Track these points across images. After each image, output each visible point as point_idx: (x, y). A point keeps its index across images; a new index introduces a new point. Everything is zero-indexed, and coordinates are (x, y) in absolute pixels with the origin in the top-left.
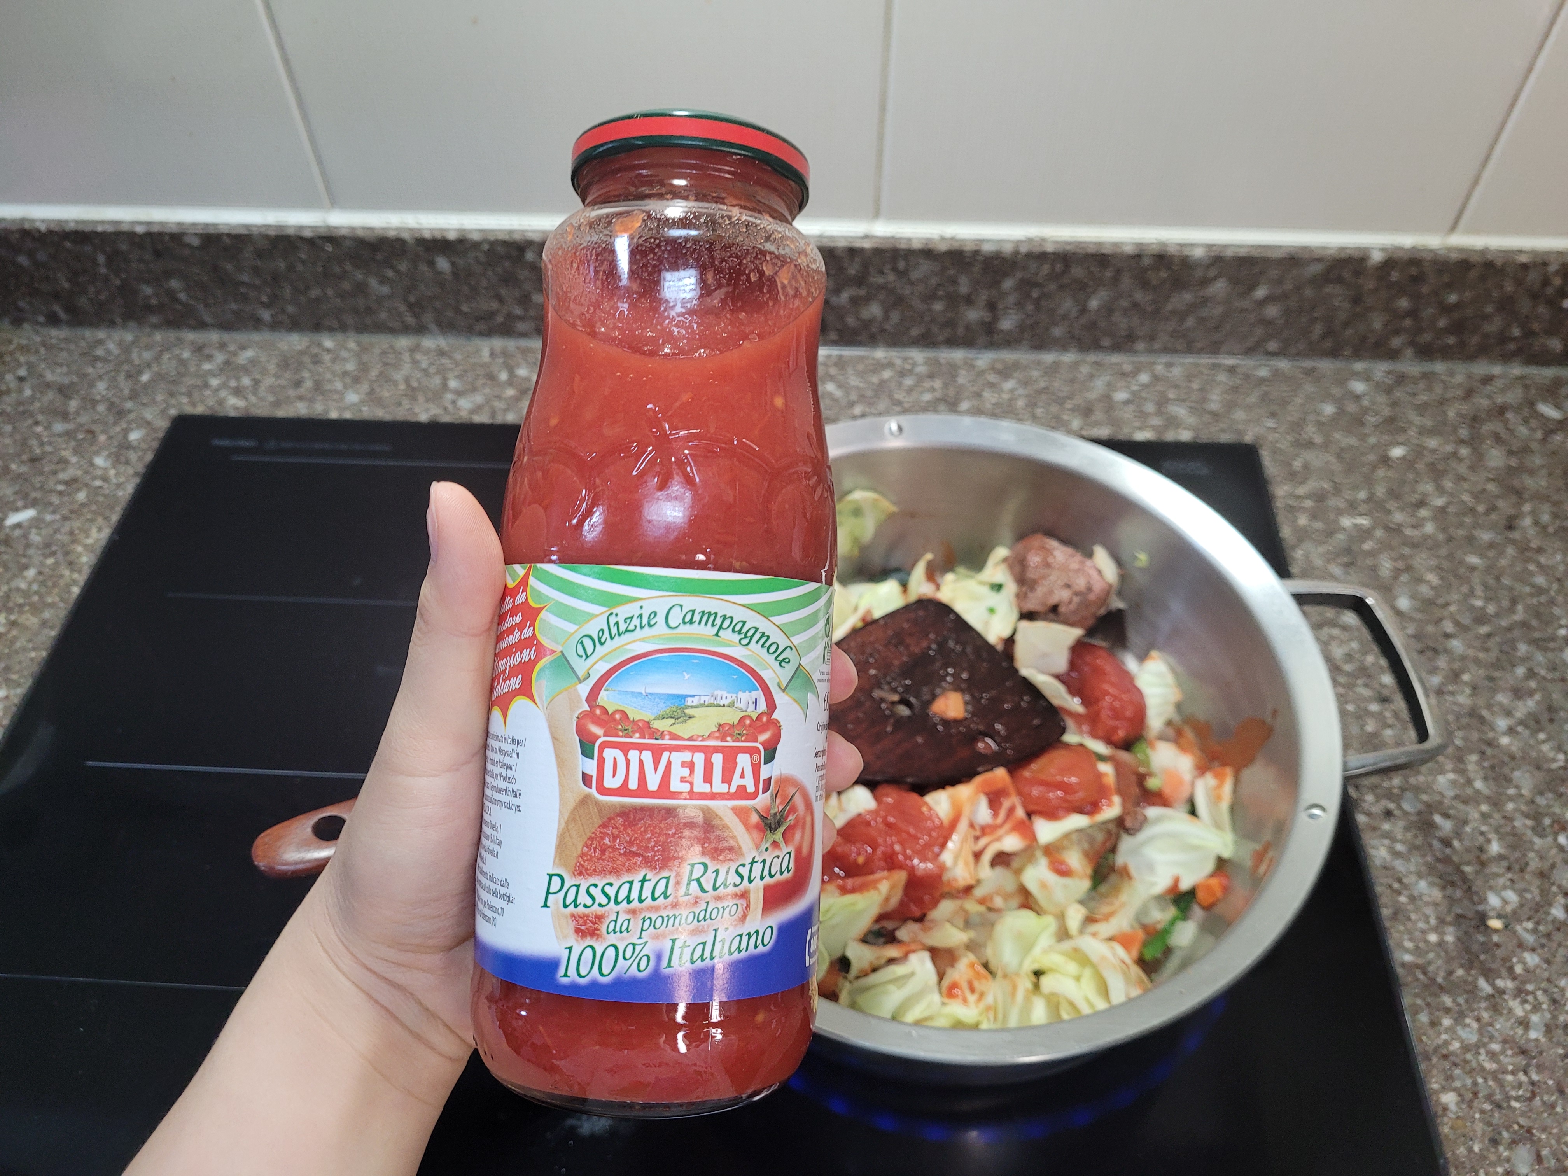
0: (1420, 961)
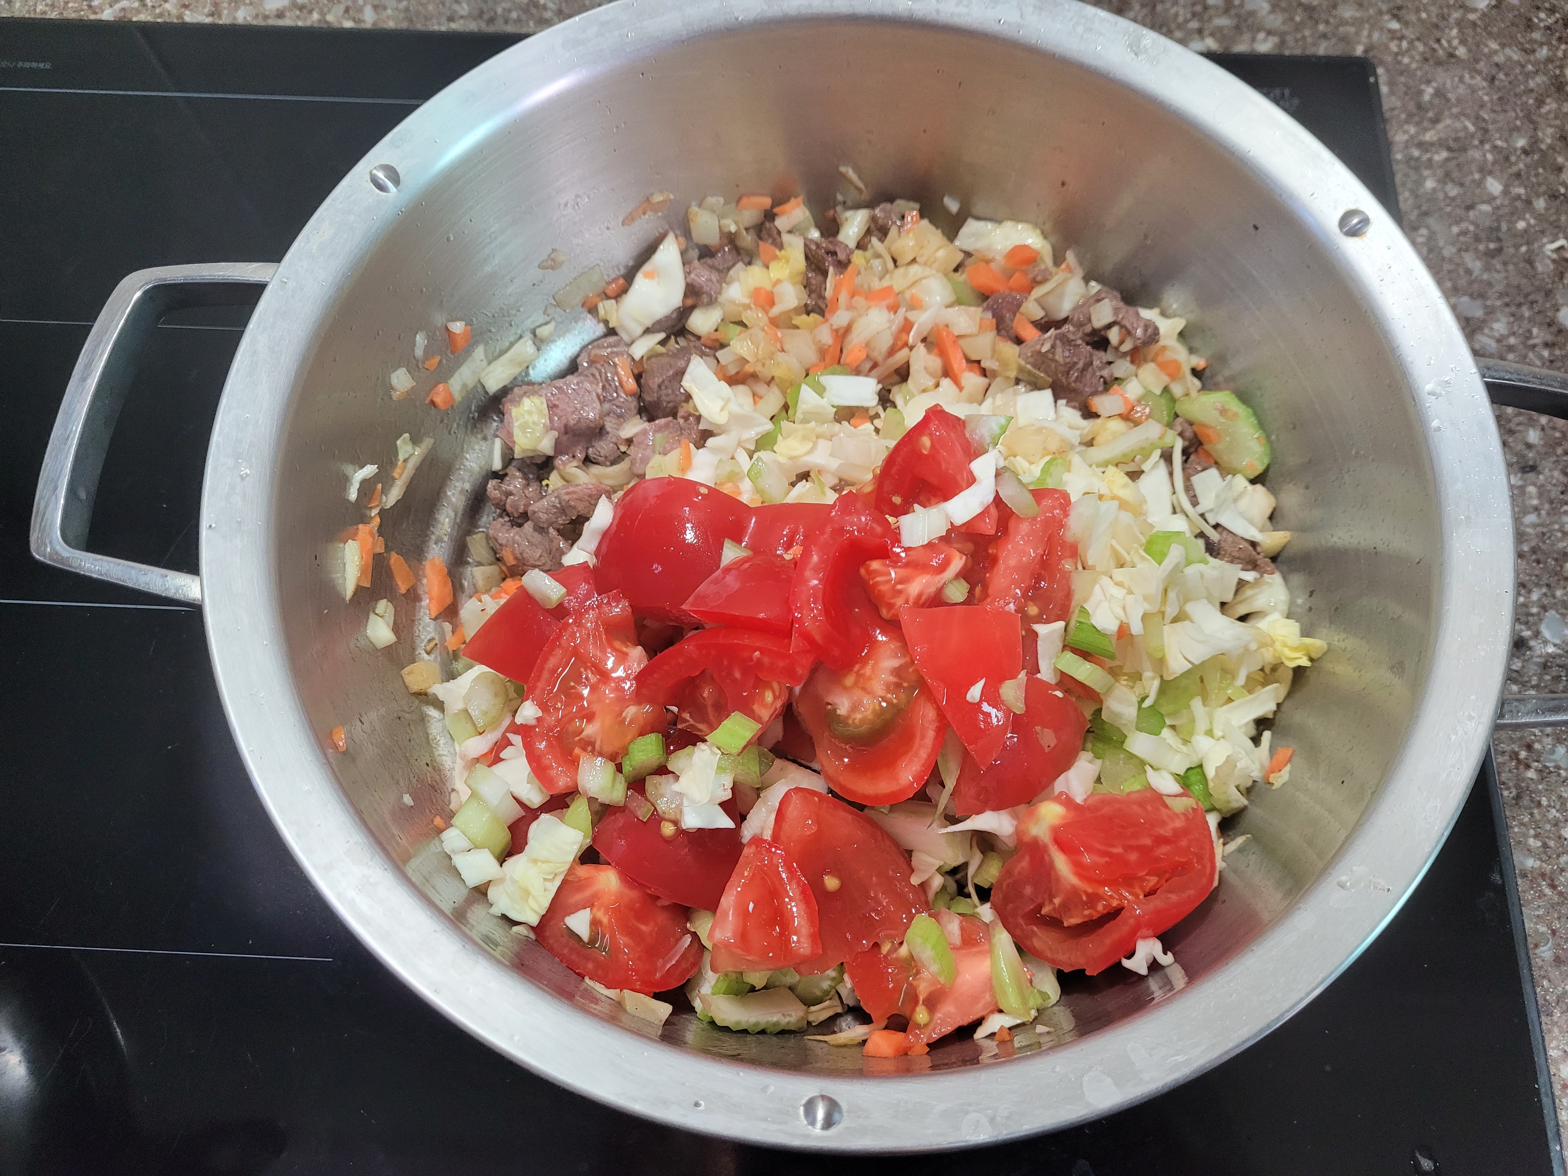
0: (1547, 868)
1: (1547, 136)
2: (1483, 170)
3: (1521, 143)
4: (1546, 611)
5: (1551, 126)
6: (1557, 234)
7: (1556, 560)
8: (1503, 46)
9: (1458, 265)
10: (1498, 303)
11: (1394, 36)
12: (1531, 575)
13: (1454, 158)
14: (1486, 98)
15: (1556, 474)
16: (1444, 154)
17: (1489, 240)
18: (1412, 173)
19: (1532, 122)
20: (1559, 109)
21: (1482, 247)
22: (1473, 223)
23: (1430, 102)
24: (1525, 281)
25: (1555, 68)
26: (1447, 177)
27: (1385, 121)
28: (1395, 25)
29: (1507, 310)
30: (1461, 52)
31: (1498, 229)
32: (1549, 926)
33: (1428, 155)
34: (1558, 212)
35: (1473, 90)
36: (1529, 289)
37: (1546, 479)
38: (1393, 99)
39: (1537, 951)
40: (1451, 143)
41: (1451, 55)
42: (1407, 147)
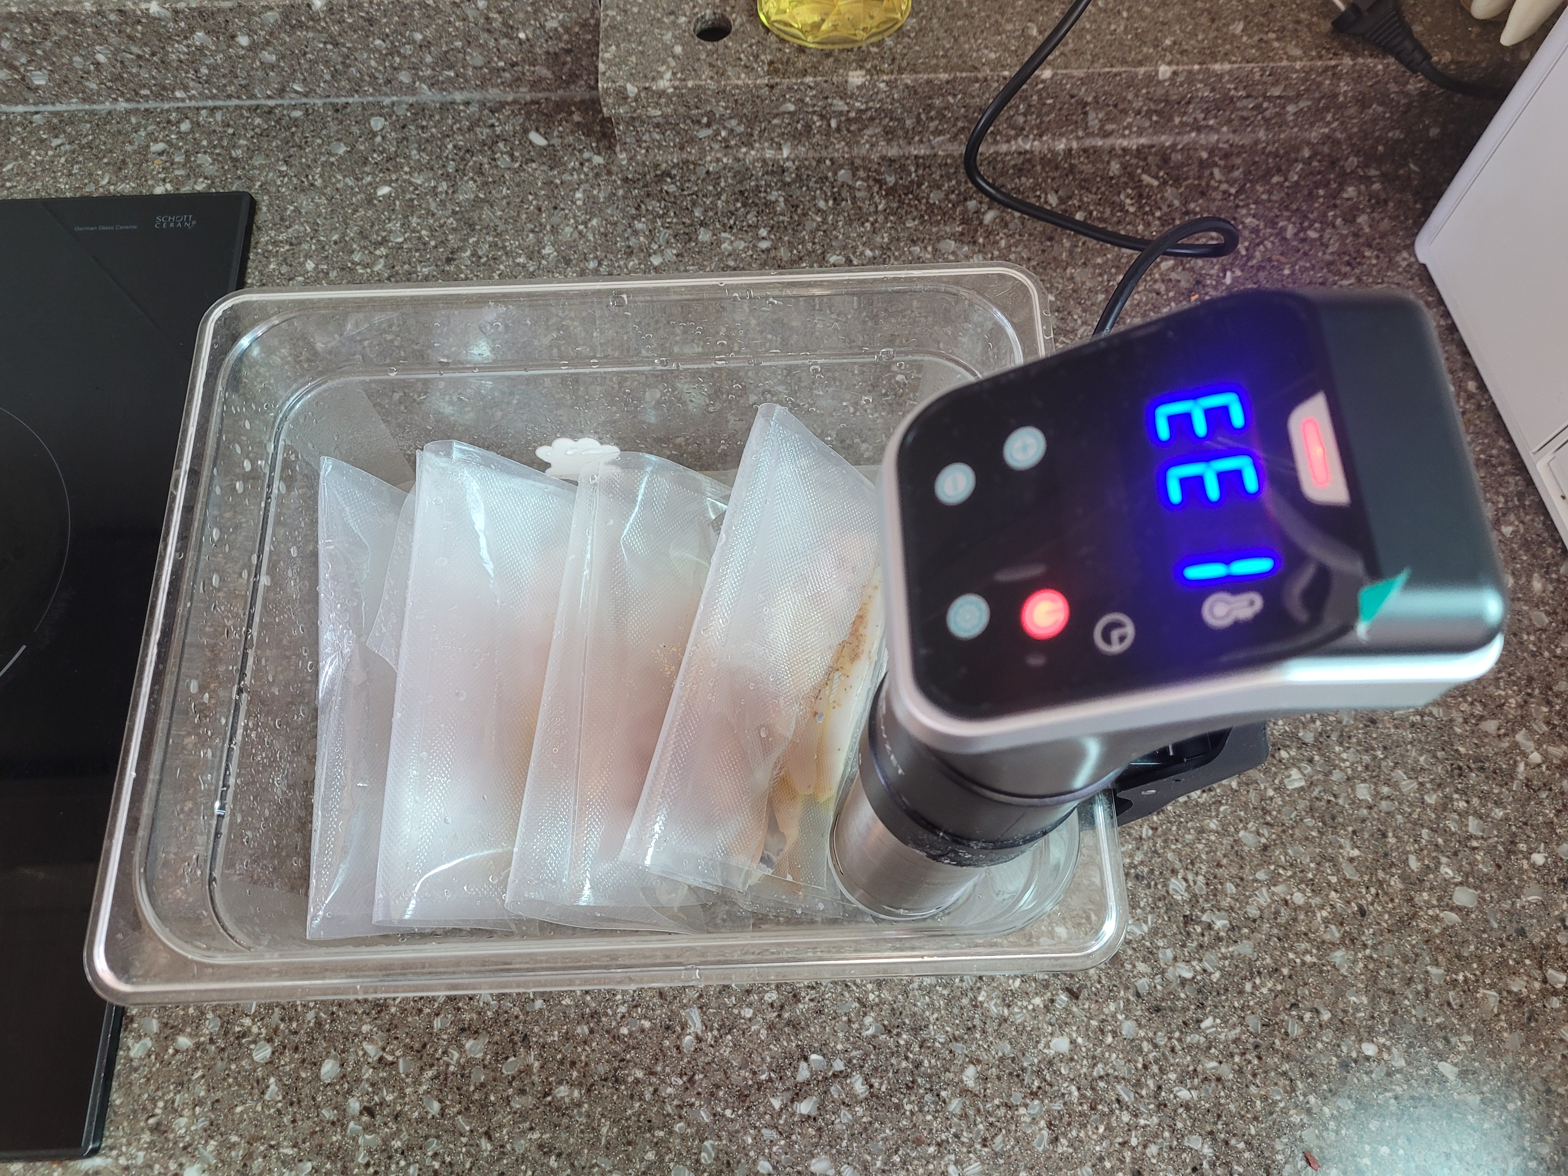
2: (308, 256)
3: (335, 237)
8: (345, 177)
11: (283, 175)
13: (292, 249)
14: (323, 210)
16: (287, 247)
23: (289, 215)
28: (284, 168)
30: (319, 183)
33: (278, 249)
35: (317, 205)
38: (267, 216)
40: (293, 240)
41: (312, 185)
42: (267, 244)
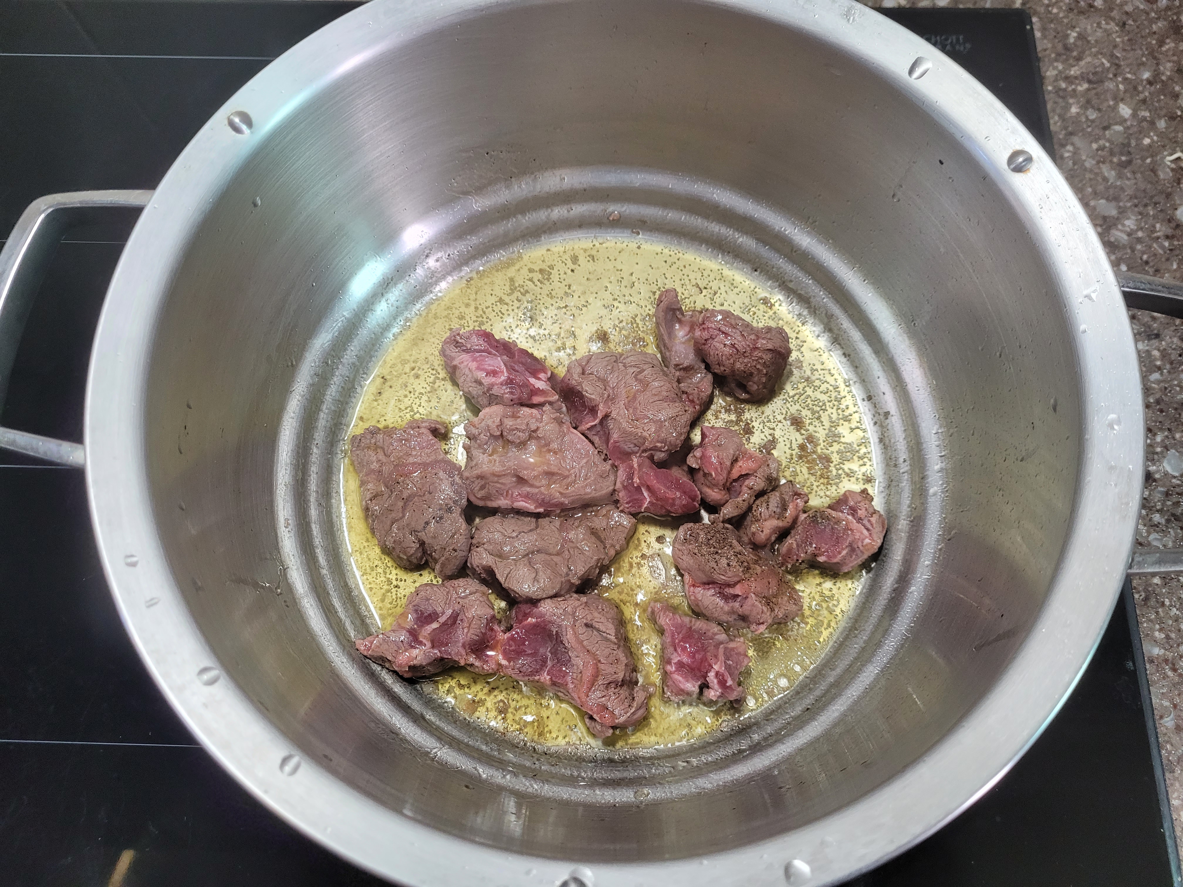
0: (1170, 655)
1: (1167, 69)
2: (1118, 99)
3: (1146, 75)
4: (1168, 450)
5: (1169, 61)
6: (1175, 147)
7: (1176, 409)
9: (1096, 174)
10: (1129, 204)
12: (1156, 422)
13: (1094, 89)
14: (1118, 40)
15: (1175, 340)
16: (1086, 86)
17: (1122, 154)
18: (1060, 100)
19: (1155, 58)
20: (1176, 47)
21: (1115, 160)
22: (1108, 140)
23: (1074, 43)
24: (1149, 186)
25: (1173, 14)
26: (1088, 104)
27: (1038, 60)
29: (1136, 209)
31: (1129, 145)
32: (1171, 701)
33: (1073, 87)
34: (1176, 130)
35: (1108, 34)
36: (1154, 193)
37: (1168, 344)
38: (1045, 41)
39: (1162, 722)
40: (1091, 76)
42: (1056, 80)
